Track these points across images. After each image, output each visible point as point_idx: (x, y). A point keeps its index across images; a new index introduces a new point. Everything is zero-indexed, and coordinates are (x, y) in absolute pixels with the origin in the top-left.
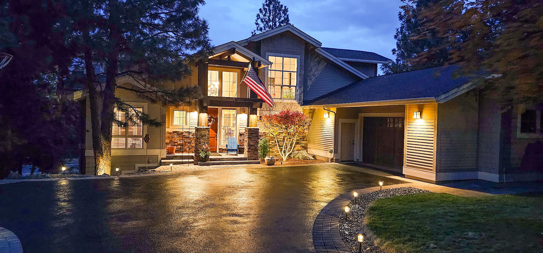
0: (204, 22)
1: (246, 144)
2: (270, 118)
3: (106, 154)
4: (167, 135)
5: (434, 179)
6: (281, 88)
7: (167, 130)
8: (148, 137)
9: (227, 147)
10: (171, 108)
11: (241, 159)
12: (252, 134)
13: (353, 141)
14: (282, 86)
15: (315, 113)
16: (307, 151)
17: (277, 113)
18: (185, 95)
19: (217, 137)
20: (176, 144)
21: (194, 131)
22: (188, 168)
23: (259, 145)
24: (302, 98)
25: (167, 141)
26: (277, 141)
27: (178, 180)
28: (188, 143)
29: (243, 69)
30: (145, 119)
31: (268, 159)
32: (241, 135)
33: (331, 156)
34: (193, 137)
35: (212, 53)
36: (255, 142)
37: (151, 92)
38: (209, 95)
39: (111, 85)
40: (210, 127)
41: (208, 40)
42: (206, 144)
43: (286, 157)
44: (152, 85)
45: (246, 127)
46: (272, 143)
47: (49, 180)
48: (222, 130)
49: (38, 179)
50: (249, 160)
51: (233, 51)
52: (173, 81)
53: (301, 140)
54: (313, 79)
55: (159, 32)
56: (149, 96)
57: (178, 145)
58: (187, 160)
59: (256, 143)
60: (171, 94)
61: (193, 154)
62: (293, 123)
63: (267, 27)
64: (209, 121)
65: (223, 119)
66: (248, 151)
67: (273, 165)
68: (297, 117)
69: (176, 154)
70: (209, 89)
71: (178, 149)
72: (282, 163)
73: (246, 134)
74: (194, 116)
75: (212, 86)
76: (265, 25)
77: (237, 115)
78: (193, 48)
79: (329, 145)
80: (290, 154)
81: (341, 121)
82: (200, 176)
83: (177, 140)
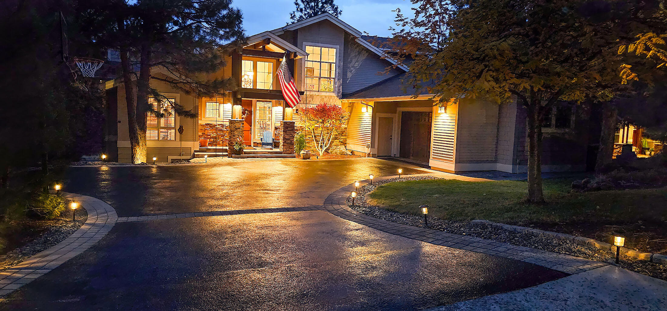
0: (238, 11)
1: (281, 137)
2: (306, 111)
3: (142, 144)
4: (200, 127)
5: (453, 169)
6: (319, 80)
7: (200, 122)
8: (182, 129)
9: (262, 140)
10: (204, 99)
11: (276, 153)
12: (287, 127)
13: (391, 136)
14: (320, 78)
15: (354, 106)
16: (346, 147)
17: (314, 106)
18: (220, 87)
19: (251, 131)
20: (209, 137)
21: (228, 124)
22: (222, 160)
23: (295, 140)
24: (341, 90)
25: (200, 134)
26: (313, 136)
27: (214, 169)
28: (222, 136)
29: (279, 60)
30: (180, 110)
31: (304, 153)
32: (276, 128)
33: (367, 151)
34: (226, 130)
35: (246, 44)
36: (291, 136)
37: (185, 83)
38: (243, 87)
39: (145, 76)
40: (244, 120)
41: (243, 31)
42: (241, 137)
43: (323, 152)
44: (186, 77)
45: (282, 120)
46: (309, 138)
47: (91, 166)
48: (257, 123)
49: (80, 165)
50: (284, 154)
51: (268, 41)
52: (207, 72)
53: (339, 135)
54: (354, 71)
55: (192, 22)
56: (183, 87)
57: (210, 138)
58: (221, 153)
60: (206, 86)
61: (227, 148)
62: (329, 116)
63: (308, 8)
64: (244, 113)
65: (258, 112)
66: (283, 145)
67: (309, 159)
68: (333, 111)
69: (209, 147)
70: (243, 79)
71: (211, 142)
72: (318, 157)
73: (281, 128)
74: (228, 107)
75: (246, 77)
76: (306, 6)
77: (272, 107)
78: (227, 38)
79: (367, 140)
80: (328, 149)
81: (378, 115)
82: (235, 167)
83: (210, 132)
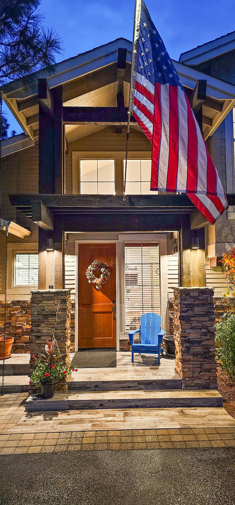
12: (191, 307)
19: (115, 313)
36: (204, 330)
45: (176, 286)
57: (23, 333)
59: (205, 334)
73: (176, 308)
83: (21, 321)
